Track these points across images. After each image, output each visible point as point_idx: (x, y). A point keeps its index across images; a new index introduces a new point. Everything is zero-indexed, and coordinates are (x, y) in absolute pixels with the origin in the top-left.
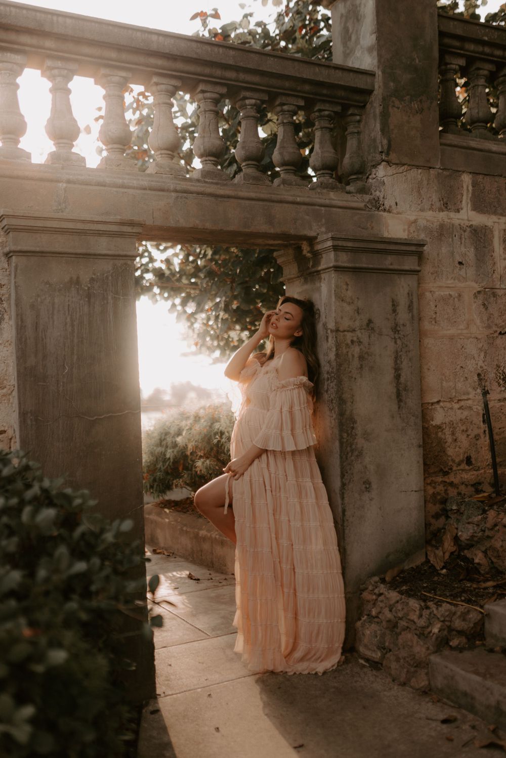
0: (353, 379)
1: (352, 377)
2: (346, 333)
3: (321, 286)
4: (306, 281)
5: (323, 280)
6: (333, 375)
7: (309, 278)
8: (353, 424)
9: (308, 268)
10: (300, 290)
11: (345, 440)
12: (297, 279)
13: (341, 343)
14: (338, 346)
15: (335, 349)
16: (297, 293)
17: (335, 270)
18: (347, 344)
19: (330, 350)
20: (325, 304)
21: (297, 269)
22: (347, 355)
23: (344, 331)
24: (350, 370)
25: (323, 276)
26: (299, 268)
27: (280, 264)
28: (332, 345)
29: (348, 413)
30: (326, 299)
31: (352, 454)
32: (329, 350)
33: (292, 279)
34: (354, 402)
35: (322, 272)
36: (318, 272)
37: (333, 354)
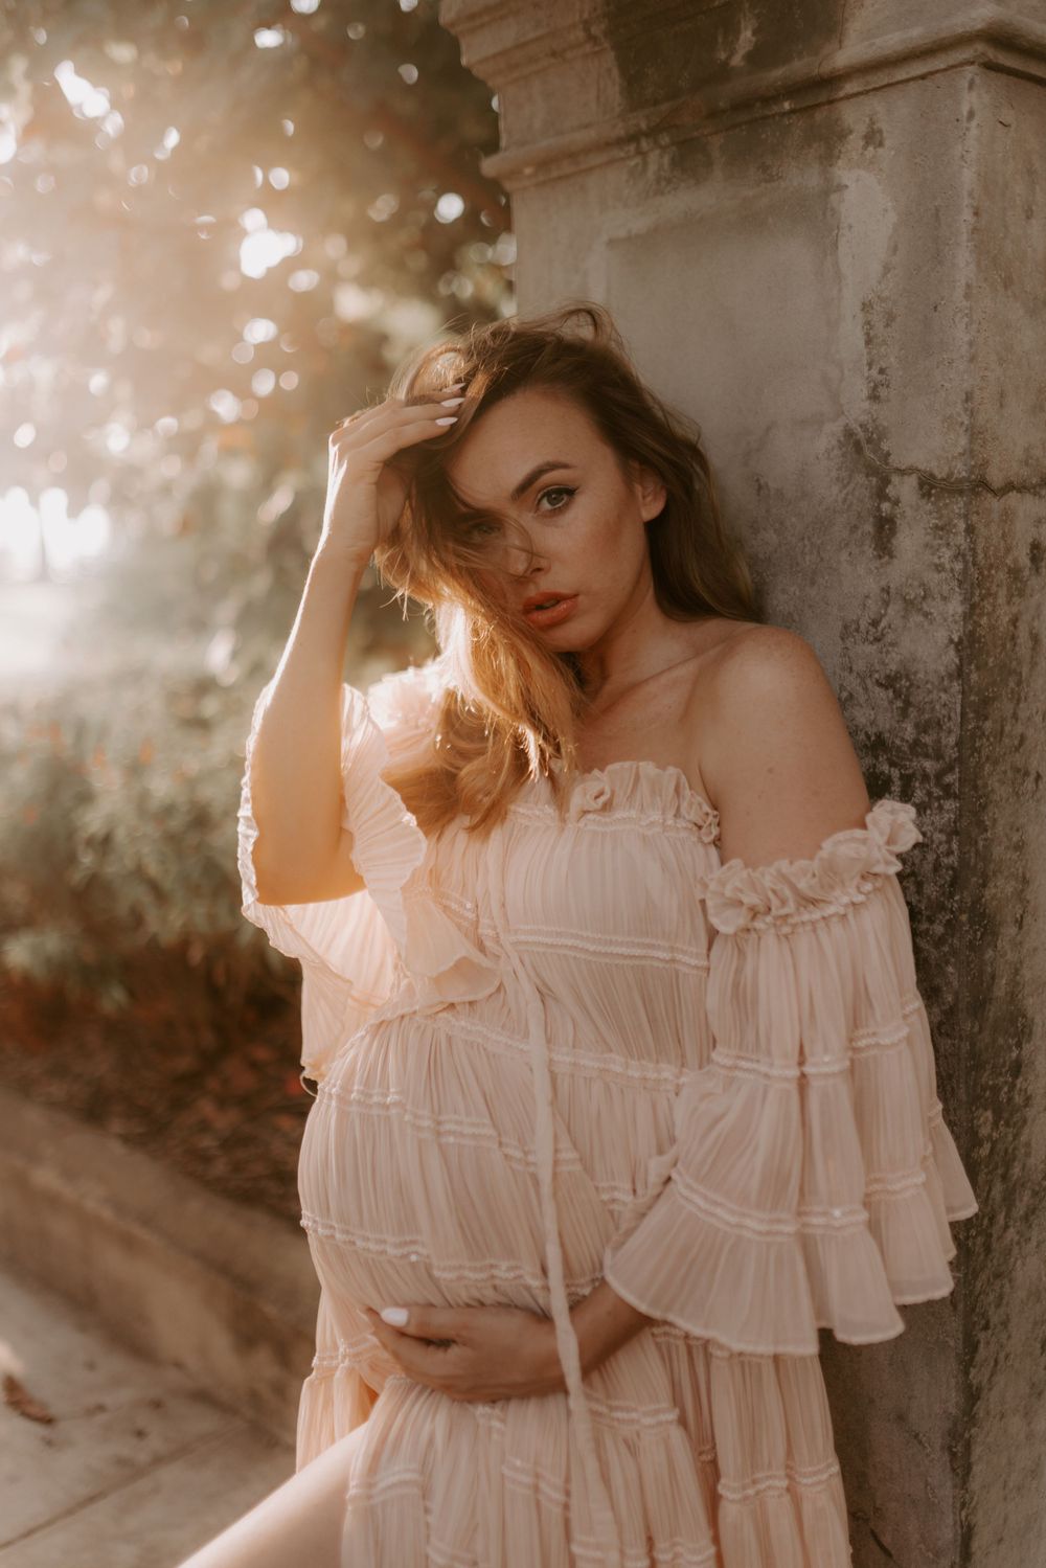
0: (1029, 784)
1: (1027, 774)
2: (1013, 497)
3: (832, 188)
4: (688, 160)
5: (855, 141)
6: (929, 766)
7: (717, 141)
8: (1019, 1045)
9: (724, 73)
10: (639, 223)
11: (985, 1151)
12: (618, 153)
13: (991, 566)
14: (975, 584)
15: (956, 607)
16: (611, 243)
17: (991, 66)
18: (1015, 573)
19: (909, 605)
20: (866, 307)
21: (614, 91)
22: (1013, 638)
23: (1010, 487)
24: (1019, 729)
25: (853, 116)
26: (632, 81)
27: (478, 72)
28: (933, 578)
29: (1001, 989)
30: (887, 269)
31: (1007, 1216)
32: (894, 610)
33: (571, 155)
34: (1028, 919)
35: (850, 87)
36: (826, 85)
37: (941, 635)
